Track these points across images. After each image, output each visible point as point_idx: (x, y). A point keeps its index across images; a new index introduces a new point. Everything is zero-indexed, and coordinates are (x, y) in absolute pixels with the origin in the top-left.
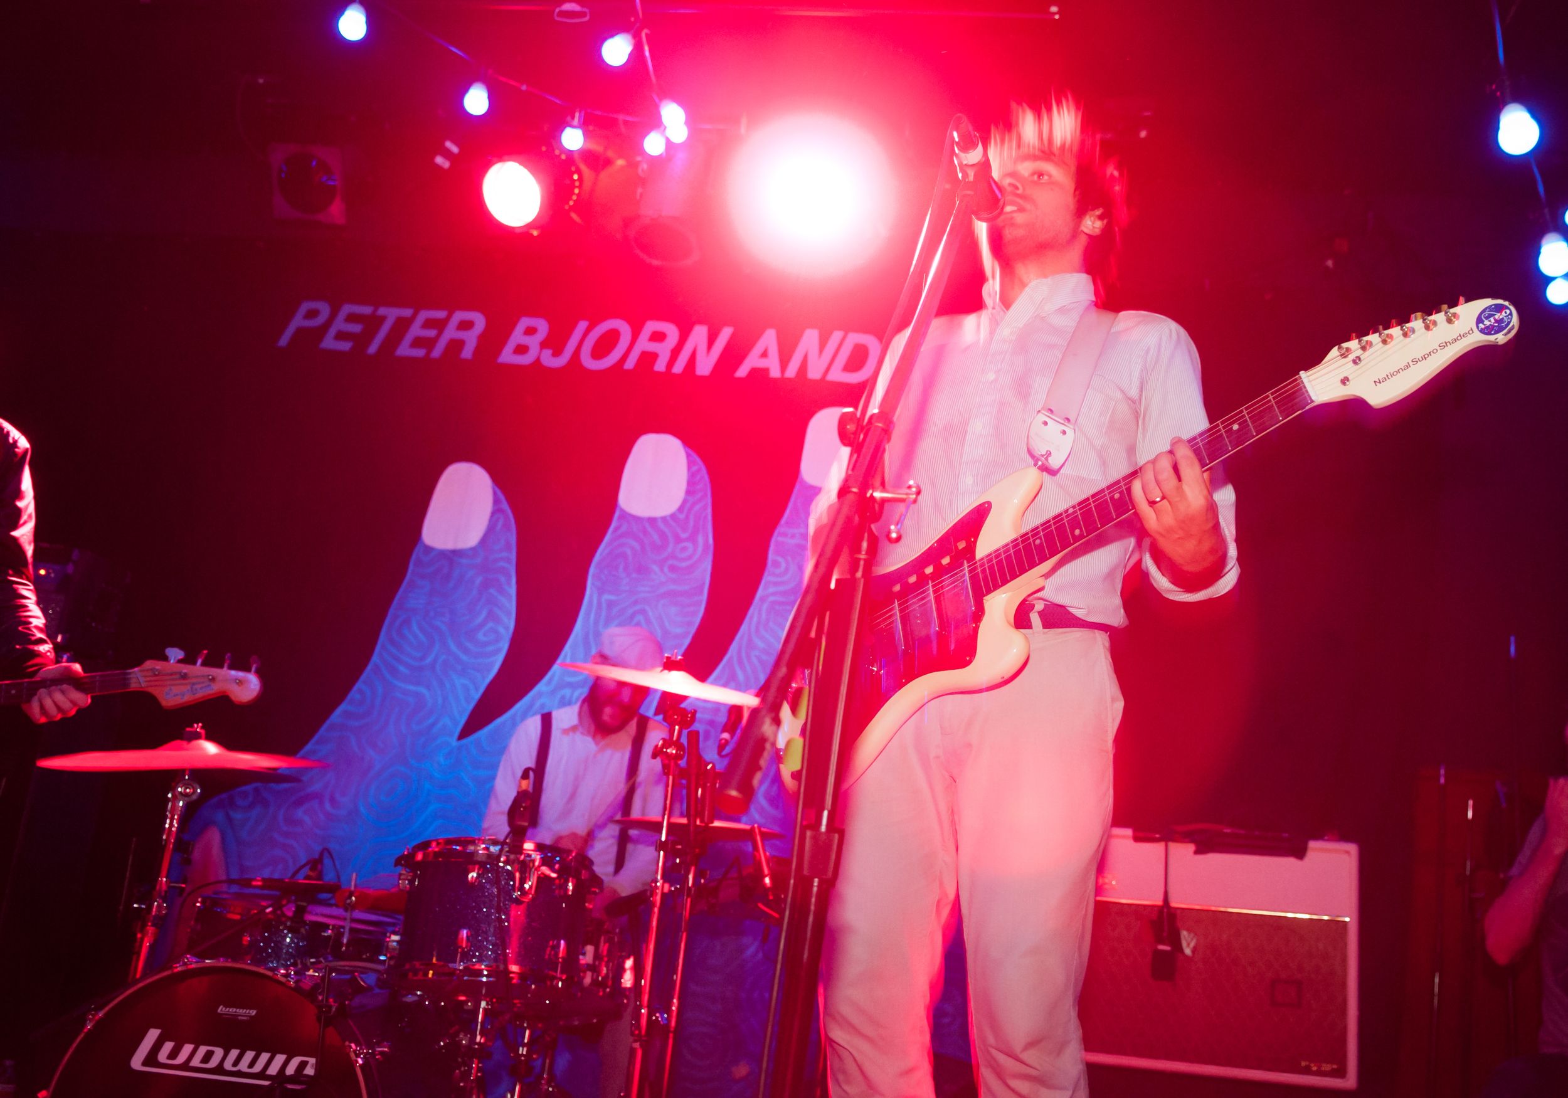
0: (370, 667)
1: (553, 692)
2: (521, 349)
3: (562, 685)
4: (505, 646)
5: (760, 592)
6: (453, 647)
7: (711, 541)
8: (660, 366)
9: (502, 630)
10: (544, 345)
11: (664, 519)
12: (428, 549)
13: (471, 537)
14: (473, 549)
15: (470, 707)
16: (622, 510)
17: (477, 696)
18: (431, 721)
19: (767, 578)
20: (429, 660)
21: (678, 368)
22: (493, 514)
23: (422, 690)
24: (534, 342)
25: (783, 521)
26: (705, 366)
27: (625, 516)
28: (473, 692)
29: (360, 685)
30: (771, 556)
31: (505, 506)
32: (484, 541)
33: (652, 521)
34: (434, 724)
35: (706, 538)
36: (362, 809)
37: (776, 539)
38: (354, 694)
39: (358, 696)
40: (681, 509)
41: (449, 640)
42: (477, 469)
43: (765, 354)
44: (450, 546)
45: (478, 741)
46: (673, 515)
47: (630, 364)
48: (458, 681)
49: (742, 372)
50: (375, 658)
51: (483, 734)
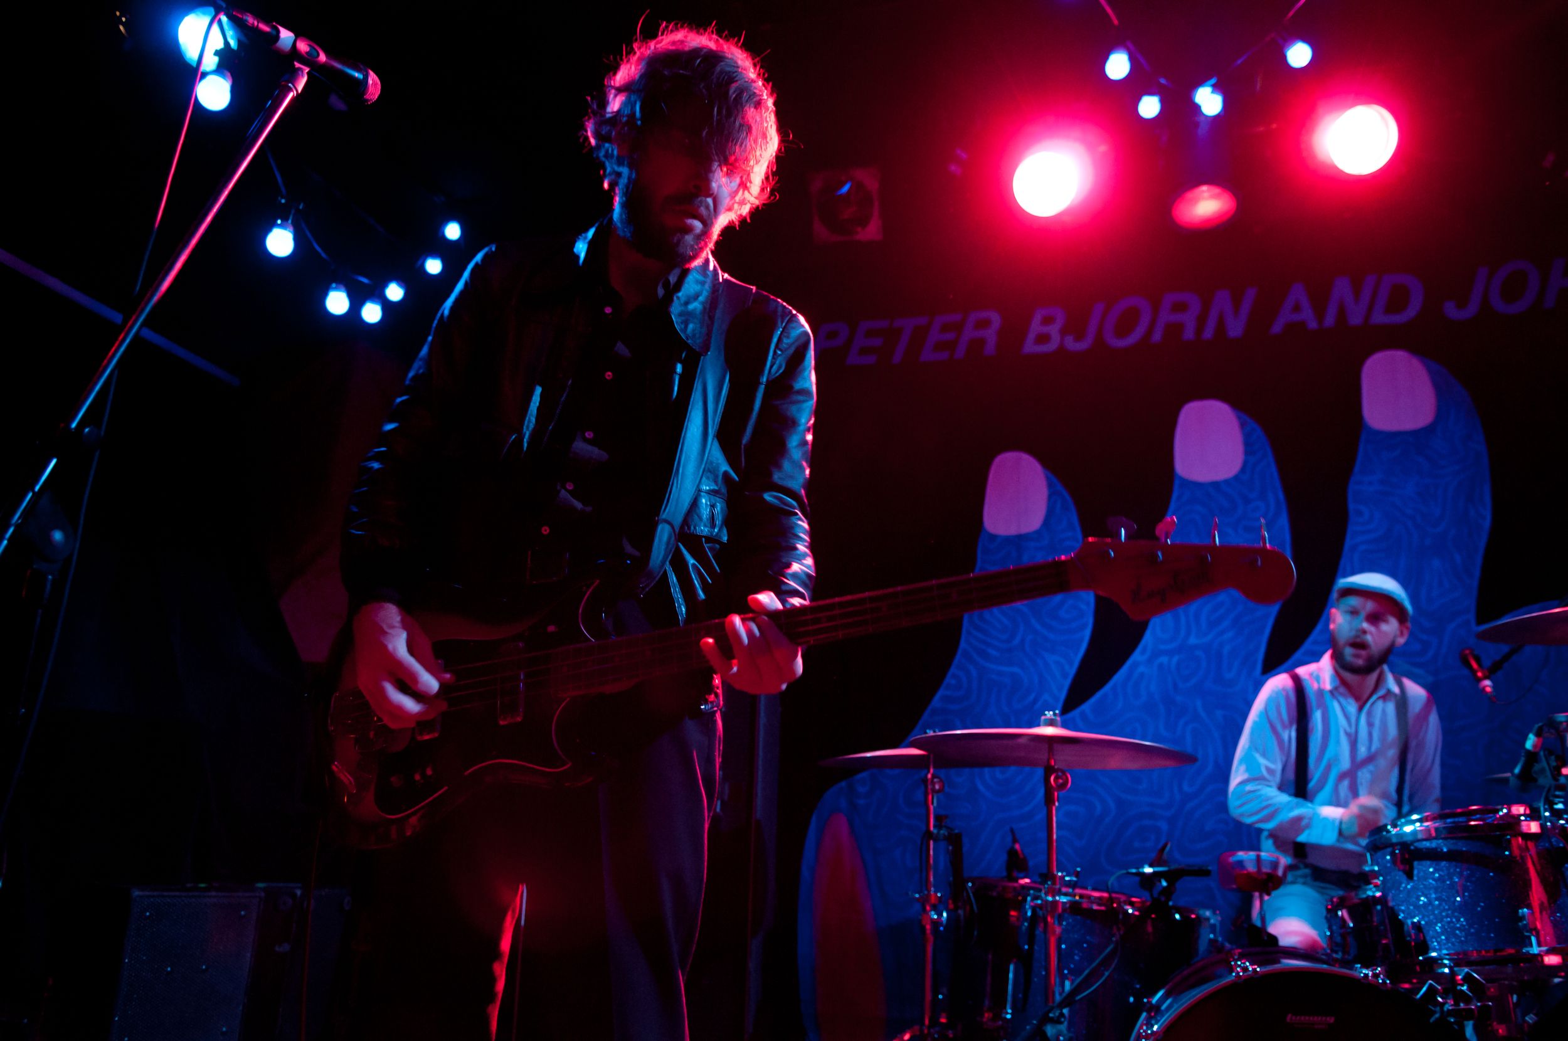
0: (960, 652)
1: (1150, 661)
2: (1043, 338)
3: (1156, 654)
4: (1090, 620)
5: (1348, 543)
6: (1038, 627)
7: (1281, 496)
8: (1189, 334)
9: (1083, 607)
10: (1063, 332)
11: (1226, 482)
12: (993, 537)
13: (1033, 521)
14: (1038, 532)
15: (1067, 683)
16: (1180, 478)
17: (1072, 671)
18: (1032, 697)
19: (1352, 528)
20: (1017, 641)
21: (1208, 333)
22: (1050, 497)
23: (1016, 670)
24: (1054, 330)
25: (1357, 469)
26: (1235, 328)
27: (1187, 484)
28: (1067, 667)
29: (953, 670)
30: (1352, 506)
31: (1059, 487)
32: (1046, 523)
33: (1215, 485)
34: (1035, 701)
35: (1276, 495)
36: (981, 787)
37: (1352, 487)
38: (949, 680)
39: (953, 682)
40: (1243, 470)
41: (1033, 621)
42: (1025, 457)
43: (1297, 308)
44: (1012, 531)
45: (1083, 715)
46: (1236, 478)
47: (1157, 336)
48: (1051, 658)
49: (1277, 328)
50: (963, 644)
51: (1086, 707)
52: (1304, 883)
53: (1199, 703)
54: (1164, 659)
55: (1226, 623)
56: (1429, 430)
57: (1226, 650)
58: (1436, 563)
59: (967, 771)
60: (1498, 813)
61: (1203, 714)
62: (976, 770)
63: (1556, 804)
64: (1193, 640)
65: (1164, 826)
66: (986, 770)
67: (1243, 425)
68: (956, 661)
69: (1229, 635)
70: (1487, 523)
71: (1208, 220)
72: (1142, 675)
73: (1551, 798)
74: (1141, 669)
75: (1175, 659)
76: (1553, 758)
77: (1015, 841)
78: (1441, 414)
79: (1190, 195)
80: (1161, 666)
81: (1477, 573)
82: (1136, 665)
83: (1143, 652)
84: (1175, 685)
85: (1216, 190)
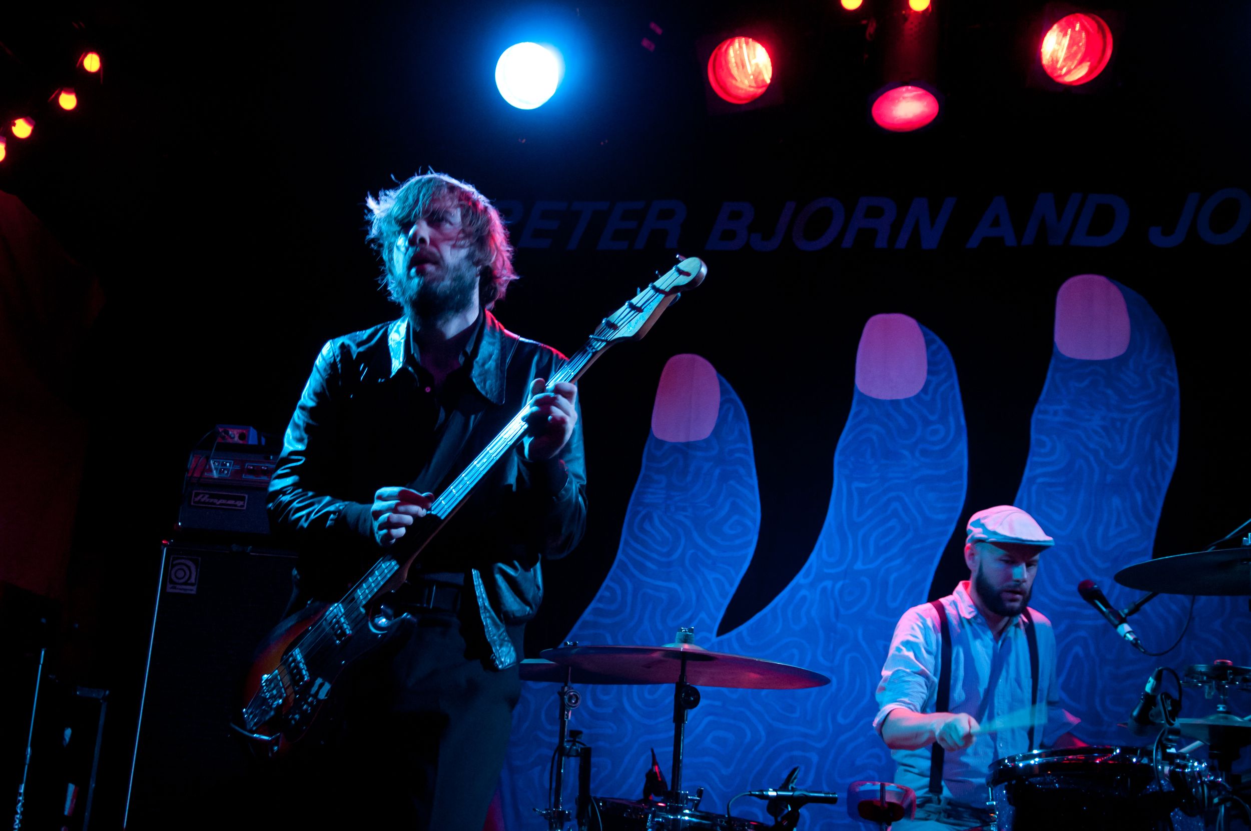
1: (812, 585)
2: (728, 235)
3: (822, 577)
4: (755, 538)
5: (1027, 473)
6: (700, 541)
7: (963, 421)
8: (881, 242)
9: (748, 523)
10: (752, 229)
11: (907, 401)
12: (661, 443)
13: (704, 429)
14: (706, 441)
15: (727, 602)
16: (861, 394)
17: (732, 591)
18: (687, 617)
19: (1031, 459)
20: (676, 556)
21: (902, 242)
22: (722, 404)
23: (674, 585)
24: (740, 227)
25: (1042, 397)
26: (931, 239)
27: (866, 400)
28: (727, 586)
29: (607, 582)
30: (1033, 435)
31: (733, 395)
32: (716, 432)
33: (895, 403)
35: (957, 419)
37: (1035, 417)
38: (602, 592)
39: (607, 594)
40: (925, 390)
41: (695, 535)
42: (700, 360)
43: (996, 223)
44: (682, 439)
45: (740, 638)
46: (917, 397)
47: (848, 242)
48: (711, 576)
49: (973, 242)
50: (620, 555)
51: (743, 628)
52: (938, 820)
53: (860, 632)
54: (828, 583)
55: (894, 550)
56: (1120, 361)
57: (892, 578)
58: (1116, 501)
59: (615, 688)
60: (1113, 753)
61: (863, 644)
62: (625, 687)
63: (1170, 748)
64: (859, 566)
65: (814, 758)
66: (635, 688)
67: (928, 343)
68: (611, 574)
69: (898, 562)
70: (1172, 464)
71: (909, 122)
72: (804, 598)
73: (1165, 742)
74: (804, 592)
75: (839, 585)
76: (1169, 702)
77: (655, 763)
78: (1133, 346)
79: (894, 93)
80: (824, 590)
81: (1157, 514)
82: (799, 587)
83: (807, 575)
84: (837, 614)
85: (920, 92)
